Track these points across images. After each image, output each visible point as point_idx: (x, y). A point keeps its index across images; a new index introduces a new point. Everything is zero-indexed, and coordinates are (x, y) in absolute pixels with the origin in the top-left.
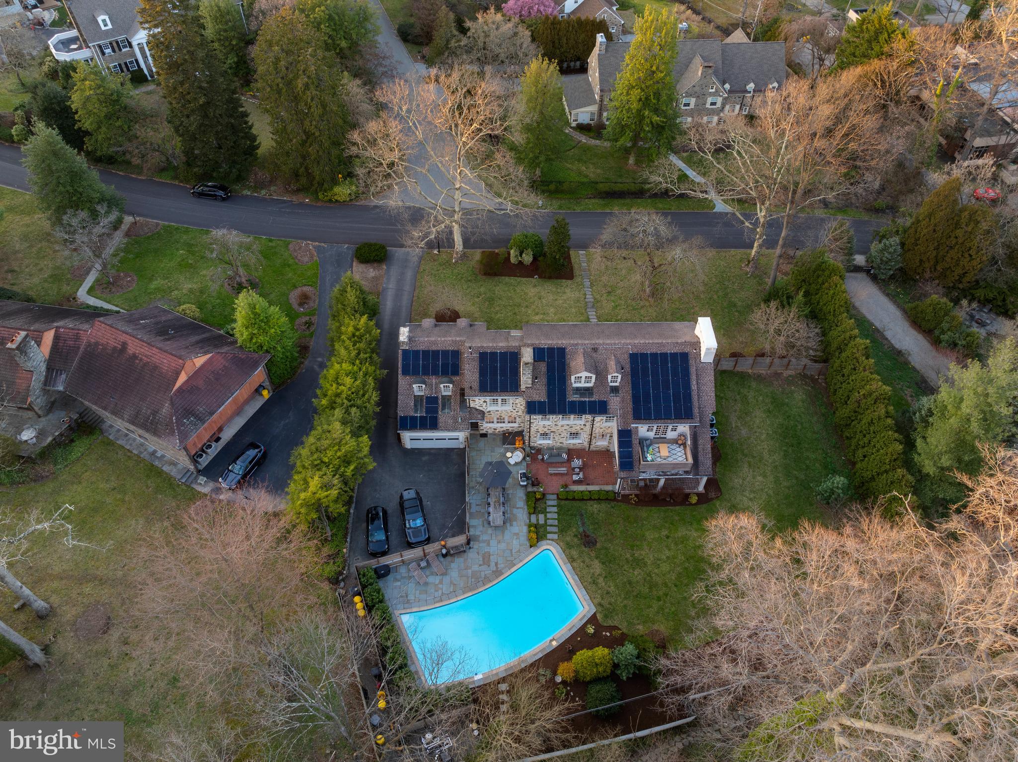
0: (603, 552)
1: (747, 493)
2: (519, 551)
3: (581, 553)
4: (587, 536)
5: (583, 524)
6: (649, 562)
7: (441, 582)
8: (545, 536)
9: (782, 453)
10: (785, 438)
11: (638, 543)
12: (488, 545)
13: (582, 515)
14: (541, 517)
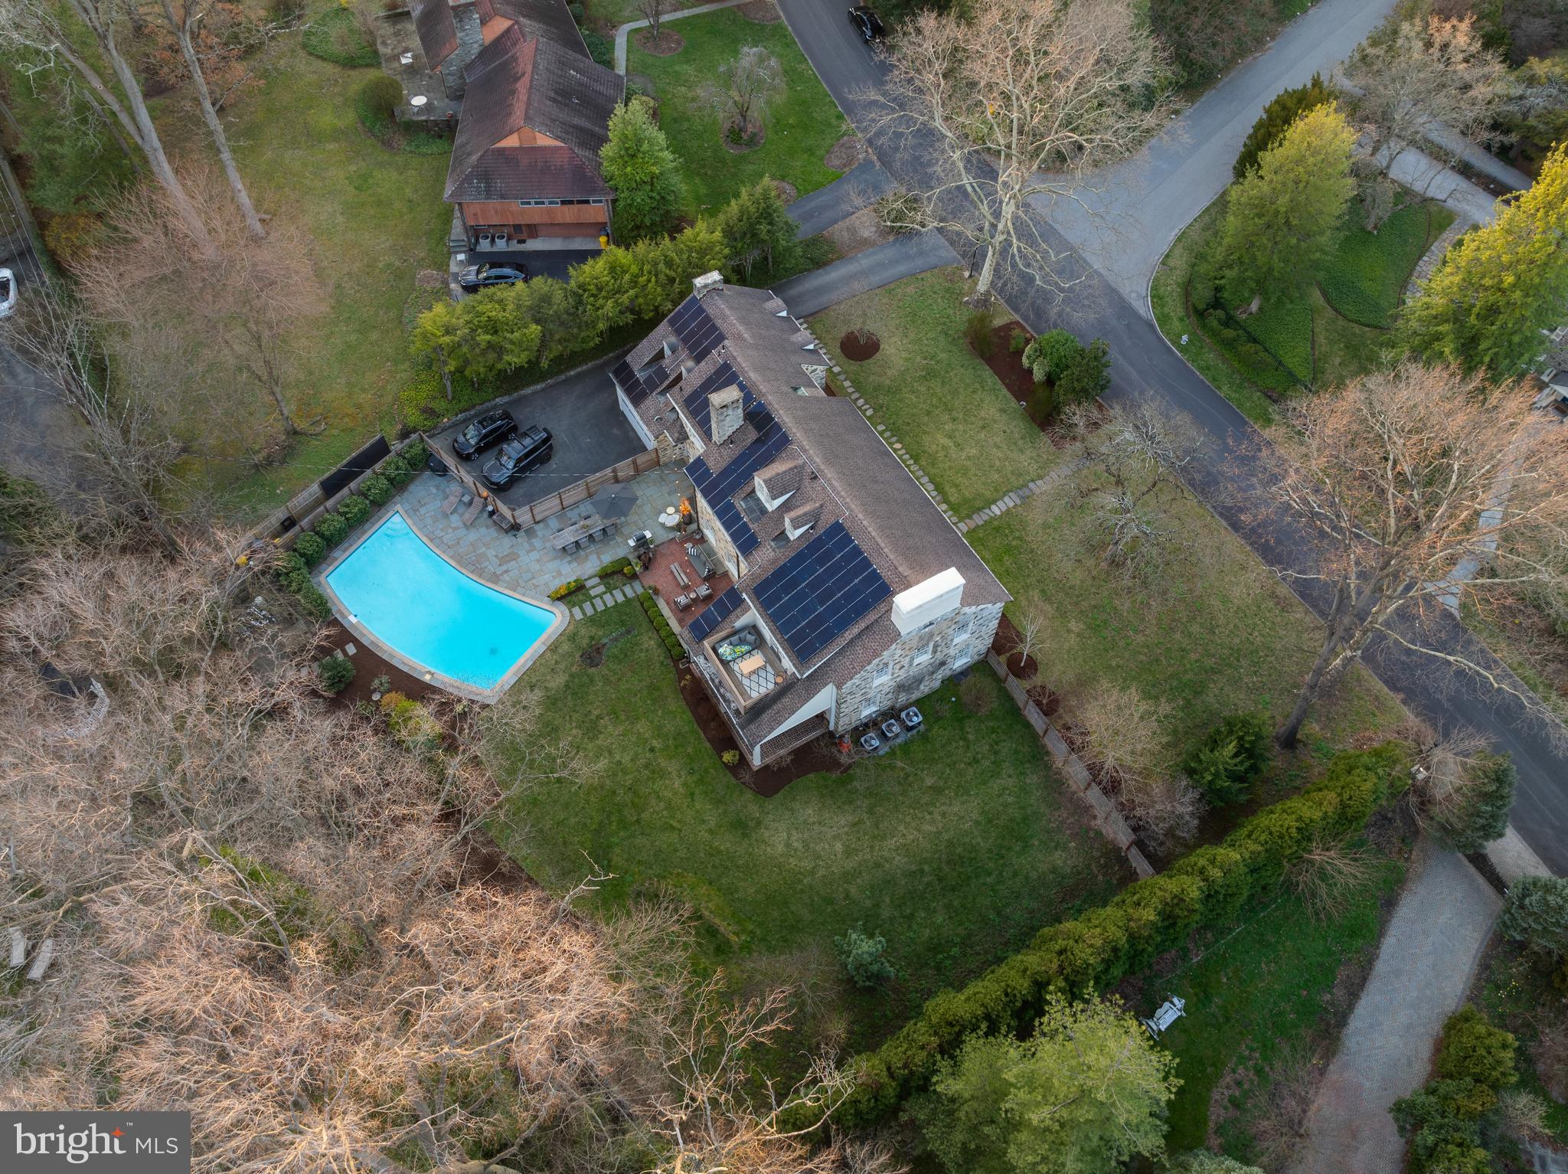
0: (585, 679)
1: (795, 835)
2: (536, 587)
3: (570, 655)
4: (598, 651)
5: (616, 640)
6: (599, 742)
7: (455, 529)
8: (574, 605)
9: (913, 868)
10: (948, 862)
11: (623, 717)
12: (528, 552)
13: (628, 632)
14: (602, 588)
